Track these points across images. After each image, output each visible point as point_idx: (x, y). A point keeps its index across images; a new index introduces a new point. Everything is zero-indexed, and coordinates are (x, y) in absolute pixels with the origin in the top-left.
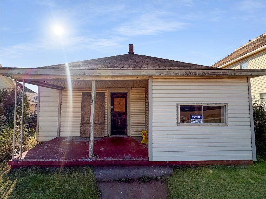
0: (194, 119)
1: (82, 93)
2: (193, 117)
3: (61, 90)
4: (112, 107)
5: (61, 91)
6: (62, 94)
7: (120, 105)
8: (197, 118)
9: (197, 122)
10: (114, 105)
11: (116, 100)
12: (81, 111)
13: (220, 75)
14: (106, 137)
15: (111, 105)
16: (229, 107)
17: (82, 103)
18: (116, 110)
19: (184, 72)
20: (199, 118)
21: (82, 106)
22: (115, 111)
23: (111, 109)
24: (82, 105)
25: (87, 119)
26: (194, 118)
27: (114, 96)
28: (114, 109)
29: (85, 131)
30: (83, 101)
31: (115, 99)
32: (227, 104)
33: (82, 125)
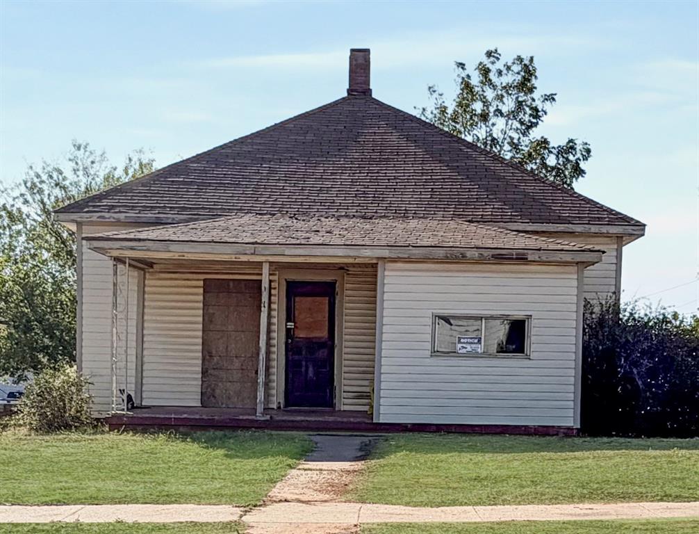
0: (464, 345)
1: (205, 280)
2: (462, 340)
3: (143, 269)
4: (291, 325)
5: (143, 272)
6: (146, 282)
7: (311, 320)
8: (472, 343)
9: (470, 350)
10: (296, 319)
11: (302, 303)
12: (203, 333)
13: (512, 259)
14: (273, 409)
15: (288, 320)
16: (534, 322)
17: (203, 309)
18: (301, 334)
19: (442, 252)
20: (475, 343)
21: (203, 320)
22: (297, 338)
23: (288, 330)
24: (203, 316)
25: (220, 356)
26: (464, 343)
27: (295, 290)
28: (295, 329)
29: (214, 390)
30: (206, 305)
31: (297, 299)
32: (531, 316)
33: (204, 372)
